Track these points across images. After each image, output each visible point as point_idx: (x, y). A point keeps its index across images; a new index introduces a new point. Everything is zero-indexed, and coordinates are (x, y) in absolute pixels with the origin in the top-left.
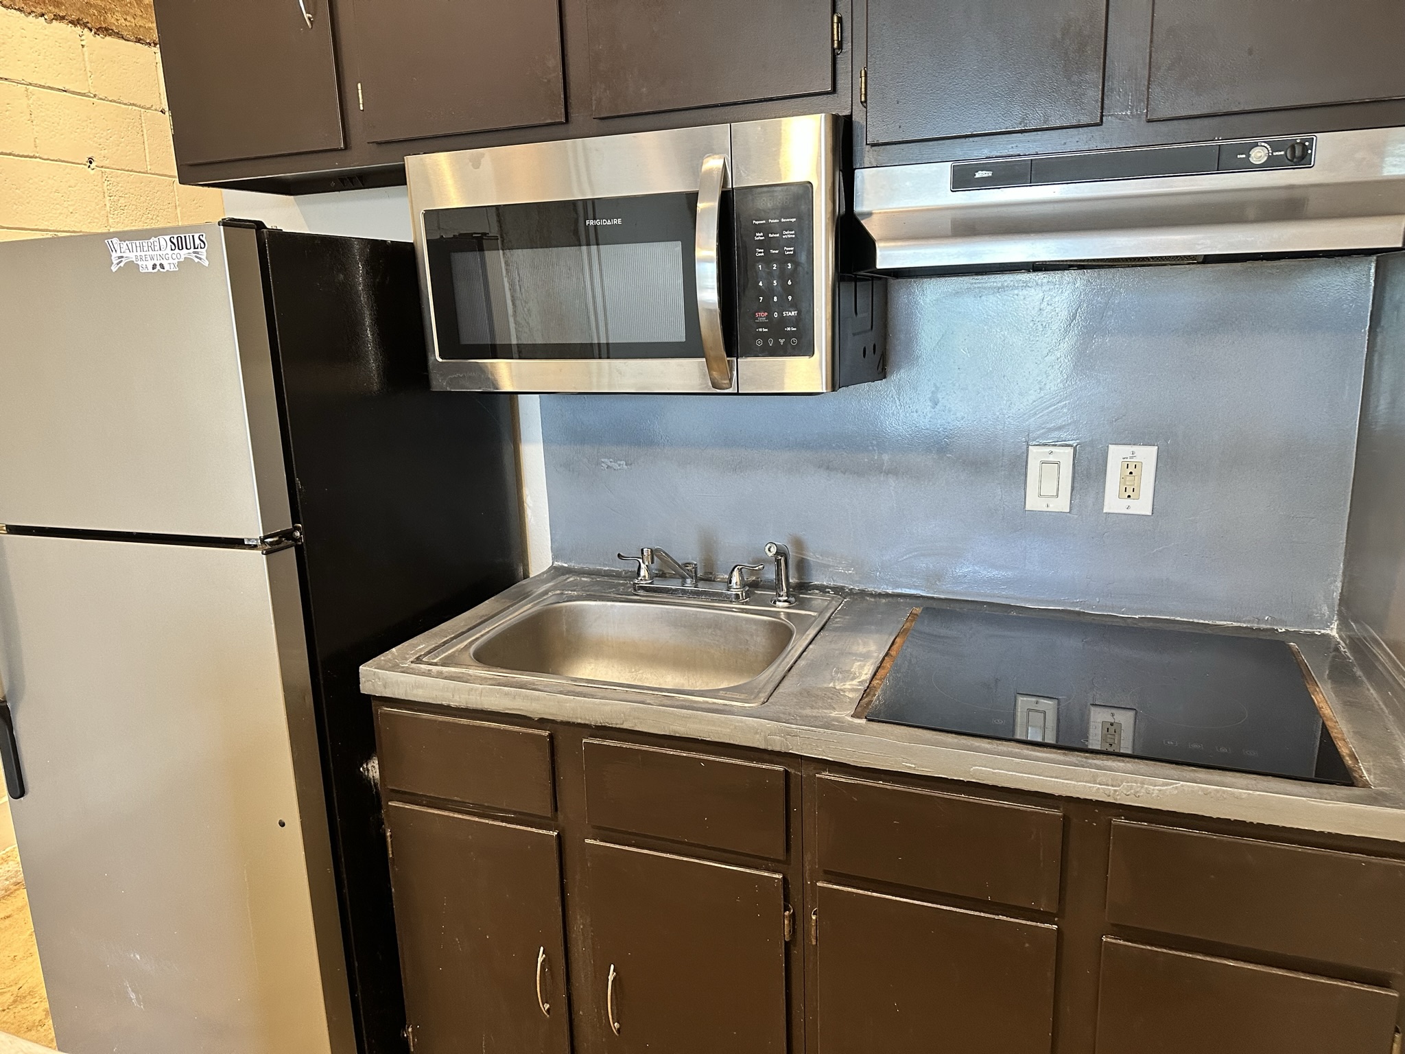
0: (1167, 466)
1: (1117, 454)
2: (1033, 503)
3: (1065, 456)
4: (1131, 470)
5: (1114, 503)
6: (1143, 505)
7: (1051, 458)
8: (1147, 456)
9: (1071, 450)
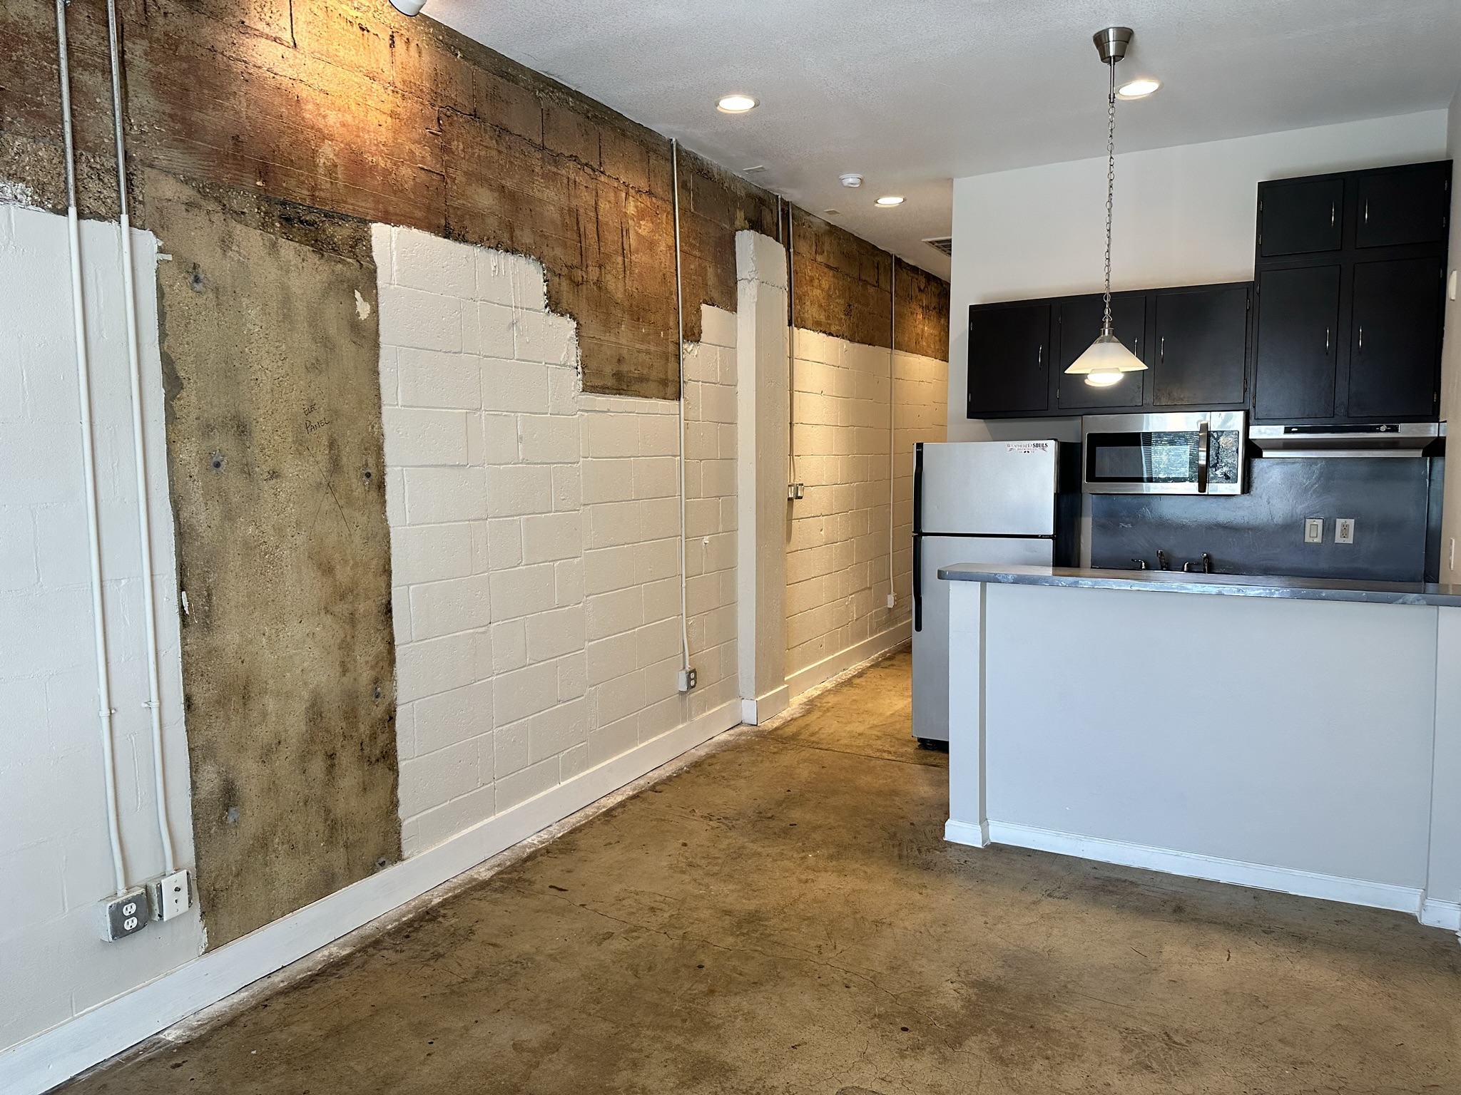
0: (1358, 527)
1: (1340, 522)
2: (1308, 539)
3: (1320, 522)
4: (1345, 528)
5: (1339, 539)
6: (1350, 540)
7: (1315, 523)
8: (1351, 522)
9: (1321, 520)
